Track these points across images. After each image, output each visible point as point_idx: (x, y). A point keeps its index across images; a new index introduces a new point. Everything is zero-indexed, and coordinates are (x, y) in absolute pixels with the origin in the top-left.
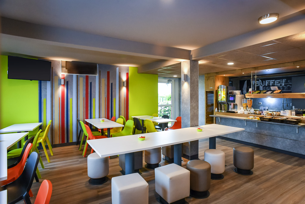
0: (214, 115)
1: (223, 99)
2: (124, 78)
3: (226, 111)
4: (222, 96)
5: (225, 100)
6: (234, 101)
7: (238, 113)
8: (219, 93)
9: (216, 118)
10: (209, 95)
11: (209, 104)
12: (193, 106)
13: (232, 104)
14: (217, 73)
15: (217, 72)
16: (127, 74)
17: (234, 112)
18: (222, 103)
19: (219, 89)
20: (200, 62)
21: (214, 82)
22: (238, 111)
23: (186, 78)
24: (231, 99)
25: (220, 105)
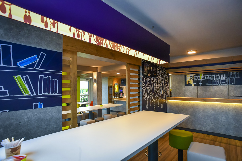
1: (117, 91)
4: (117, 89)
7: (125, 98)
8: (115, 88)
9: (113, 101)
11: (110, 94)
13: (122, 93)
14: (114, 77)
17: (122, 98)
18: (117, 93)
19: (115, 85)
20: (102, 73)
21: (113, 82)
22: (125, 97)
23: (95, 81)
24: (121, 91)
25: (116, 94)
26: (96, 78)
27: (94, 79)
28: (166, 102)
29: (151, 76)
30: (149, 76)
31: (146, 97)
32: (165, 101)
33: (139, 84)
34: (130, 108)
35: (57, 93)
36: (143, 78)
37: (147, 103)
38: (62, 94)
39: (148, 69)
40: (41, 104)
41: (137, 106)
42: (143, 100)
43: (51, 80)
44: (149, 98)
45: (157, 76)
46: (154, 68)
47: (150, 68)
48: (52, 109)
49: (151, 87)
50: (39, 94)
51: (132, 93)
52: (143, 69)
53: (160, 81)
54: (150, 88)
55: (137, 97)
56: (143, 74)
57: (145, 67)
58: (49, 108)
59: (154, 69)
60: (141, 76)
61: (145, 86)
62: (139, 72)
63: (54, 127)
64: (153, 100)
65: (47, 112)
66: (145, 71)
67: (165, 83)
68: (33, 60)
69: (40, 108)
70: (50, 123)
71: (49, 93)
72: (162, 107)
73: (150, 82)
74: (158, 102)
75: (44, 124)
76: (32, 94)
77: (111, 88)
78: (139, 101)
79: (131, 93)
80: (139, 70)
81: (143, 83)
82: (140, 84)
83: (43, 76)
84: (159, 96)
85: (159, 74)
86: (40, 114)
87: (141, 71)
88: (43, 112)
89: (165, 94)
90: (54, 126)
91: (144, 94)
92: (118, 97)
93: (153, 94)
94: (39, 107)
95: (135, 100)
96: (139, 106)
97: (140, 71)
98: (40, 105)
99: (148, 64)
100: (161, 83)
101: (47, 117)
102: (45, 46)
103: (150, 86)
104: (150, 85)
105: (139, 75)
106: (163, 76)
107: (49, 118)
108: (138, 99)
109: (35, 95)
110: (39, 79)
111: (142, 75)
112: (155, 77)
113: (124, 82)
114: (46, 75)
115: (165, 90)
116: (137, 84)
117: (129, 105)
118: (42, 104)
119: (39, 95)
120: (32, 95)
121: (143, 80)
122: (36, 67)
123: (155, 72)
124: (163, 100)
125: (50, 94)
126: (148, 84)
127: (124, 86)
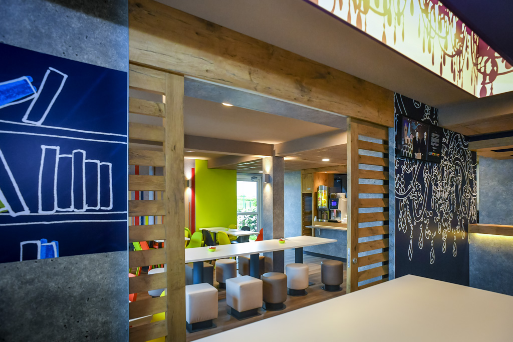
0: (313, 227)
1: (324, 204)
2: (188, 176)
3: (327, 220)
4: (323, 200)
5: (326, 206)
6: (336, 207)
7: (342, 223)
8: (320, 197)
9: (314, 229)
10: (307, 199)
11: (308, 211)
12: (277, 213)
13: (335, 210)
14: (317, 169)
15: (315, 168)
16: (193, 170)
17: (336, 222)
18: (322, 210)
19: (320, 191)
20: (286, 158)
21: (313, 181)
22: (342, 220)
23: (268, 179)
24: (333, 204)
25: (320, 213)
26: (271, 171)
27: (266, 175)
28: (467, 238)
29: (423, 161)
30: (416, 160)
31: (408, 224)
32: (463, 234)
33: (386, 183)
34: (359, 256)
35: (111, 207)
36: (400, 166)
37: (411, 241)
38: (127, 212)
39: (415, 139)
40: (52, 246)
41: (380, 251)
42: (399, 234)
43: (86, 163)
44: (416, 228)
45: (442, 161)
46: (433, 135)
47: (422, 135)
48: (92, 260)
49: (423, 195)
50: (43, 210)
51: (364, 212)
52: (399, 138)
53: (451, 176)
54: (419, 197)
55: (380, 224)
56: (398, 152)
57: (406, 133)
58: (81, 258)
59: (433, 140)
60: (393, 158)
61: (406, 189)
62: (387, 149)
63: (98, 320)
64: (428, 232)
65: (74, 272)
66: (405, 144)
67: (464, 183)
68: (18, 94)
69: (47, 256)
70: (84, 309)
71: (82, 208)
72: (455, 254)
73: (420, 179)
74: (444, 239)
75: (62, 312)
76: (16, 211)
77: (308, 198)
78: (386, 236)
79: (362, 211)
80: (386, 142)
81: (400, 180)
82: (390, 185)
83: (58, 148)
84: (445, 221)
85: (447, 154)
86: (48, 277)
87: (392, 144)
88: (56, 270)
89: (465, 214)
90: (100, 319)
91: (403, 213)
92: (326, 219)
93: (430, 214)
94: (41, 255)
95: (372, 231)
96: (386, 250)
97: (390, 144)
98: (45, 248)
99: (414, 123)
100: (452, 182)
101: (74, 287)
102: (65, 48)
103: (419, 190)
104: (418, 186)
105: (386, 156)
106: (460, 161)
107: (81, 291)
108: (382, 228)
109: (27, 212)
110: (40, 160)
111: (395, 155)
112: (436, 163)
113: (341, 183)
114: (67, 147)
115: (464, 203)
116: (380, 182)
117: (356, 248)
118: (53, 244)
119: (41, 212)
120: (13, 214)
121: (399, 171)
122: (28, 119)
123: (434, 146)
124: (458, 234)
125: (84, 209)
126: (414, 184)
127: (342, 192)
